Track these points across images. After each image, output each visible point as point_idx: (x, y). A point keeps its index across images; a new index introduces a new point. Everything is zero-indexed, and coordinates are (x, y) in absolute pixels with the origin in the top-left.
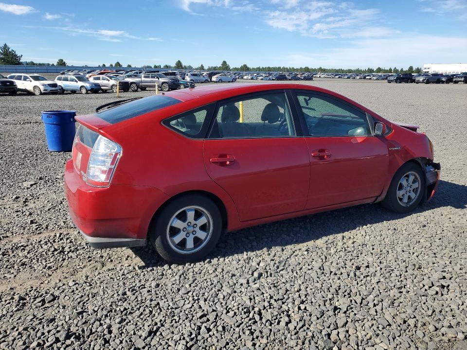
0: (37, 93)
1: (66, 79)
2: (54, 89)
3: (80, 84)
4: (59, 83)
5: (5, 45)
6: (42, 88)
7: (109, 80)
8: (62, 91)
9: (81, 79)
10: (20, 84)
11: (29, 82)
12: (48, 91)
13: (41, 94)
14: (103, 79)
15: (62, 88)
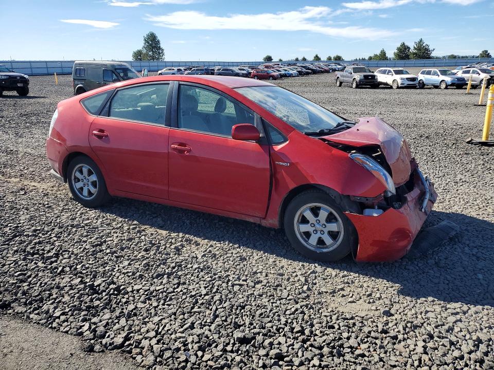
0: (395, 86)
1: (429, 73)
2: (412, 83)
3: (442, 77)
4: (421, 77)
5: (421, 40)
6: (400, 82)
7: (479, 74)
8: (422, 85)
9: (444, 73)
10: (381, 78)
11: (391, 76)
12: (405, 85)
13: (398, 88)
14: (474, 72)
15: (423, 82)
